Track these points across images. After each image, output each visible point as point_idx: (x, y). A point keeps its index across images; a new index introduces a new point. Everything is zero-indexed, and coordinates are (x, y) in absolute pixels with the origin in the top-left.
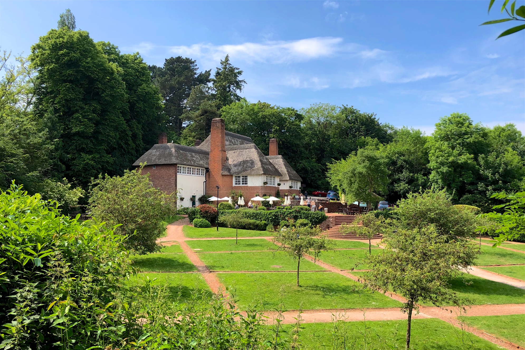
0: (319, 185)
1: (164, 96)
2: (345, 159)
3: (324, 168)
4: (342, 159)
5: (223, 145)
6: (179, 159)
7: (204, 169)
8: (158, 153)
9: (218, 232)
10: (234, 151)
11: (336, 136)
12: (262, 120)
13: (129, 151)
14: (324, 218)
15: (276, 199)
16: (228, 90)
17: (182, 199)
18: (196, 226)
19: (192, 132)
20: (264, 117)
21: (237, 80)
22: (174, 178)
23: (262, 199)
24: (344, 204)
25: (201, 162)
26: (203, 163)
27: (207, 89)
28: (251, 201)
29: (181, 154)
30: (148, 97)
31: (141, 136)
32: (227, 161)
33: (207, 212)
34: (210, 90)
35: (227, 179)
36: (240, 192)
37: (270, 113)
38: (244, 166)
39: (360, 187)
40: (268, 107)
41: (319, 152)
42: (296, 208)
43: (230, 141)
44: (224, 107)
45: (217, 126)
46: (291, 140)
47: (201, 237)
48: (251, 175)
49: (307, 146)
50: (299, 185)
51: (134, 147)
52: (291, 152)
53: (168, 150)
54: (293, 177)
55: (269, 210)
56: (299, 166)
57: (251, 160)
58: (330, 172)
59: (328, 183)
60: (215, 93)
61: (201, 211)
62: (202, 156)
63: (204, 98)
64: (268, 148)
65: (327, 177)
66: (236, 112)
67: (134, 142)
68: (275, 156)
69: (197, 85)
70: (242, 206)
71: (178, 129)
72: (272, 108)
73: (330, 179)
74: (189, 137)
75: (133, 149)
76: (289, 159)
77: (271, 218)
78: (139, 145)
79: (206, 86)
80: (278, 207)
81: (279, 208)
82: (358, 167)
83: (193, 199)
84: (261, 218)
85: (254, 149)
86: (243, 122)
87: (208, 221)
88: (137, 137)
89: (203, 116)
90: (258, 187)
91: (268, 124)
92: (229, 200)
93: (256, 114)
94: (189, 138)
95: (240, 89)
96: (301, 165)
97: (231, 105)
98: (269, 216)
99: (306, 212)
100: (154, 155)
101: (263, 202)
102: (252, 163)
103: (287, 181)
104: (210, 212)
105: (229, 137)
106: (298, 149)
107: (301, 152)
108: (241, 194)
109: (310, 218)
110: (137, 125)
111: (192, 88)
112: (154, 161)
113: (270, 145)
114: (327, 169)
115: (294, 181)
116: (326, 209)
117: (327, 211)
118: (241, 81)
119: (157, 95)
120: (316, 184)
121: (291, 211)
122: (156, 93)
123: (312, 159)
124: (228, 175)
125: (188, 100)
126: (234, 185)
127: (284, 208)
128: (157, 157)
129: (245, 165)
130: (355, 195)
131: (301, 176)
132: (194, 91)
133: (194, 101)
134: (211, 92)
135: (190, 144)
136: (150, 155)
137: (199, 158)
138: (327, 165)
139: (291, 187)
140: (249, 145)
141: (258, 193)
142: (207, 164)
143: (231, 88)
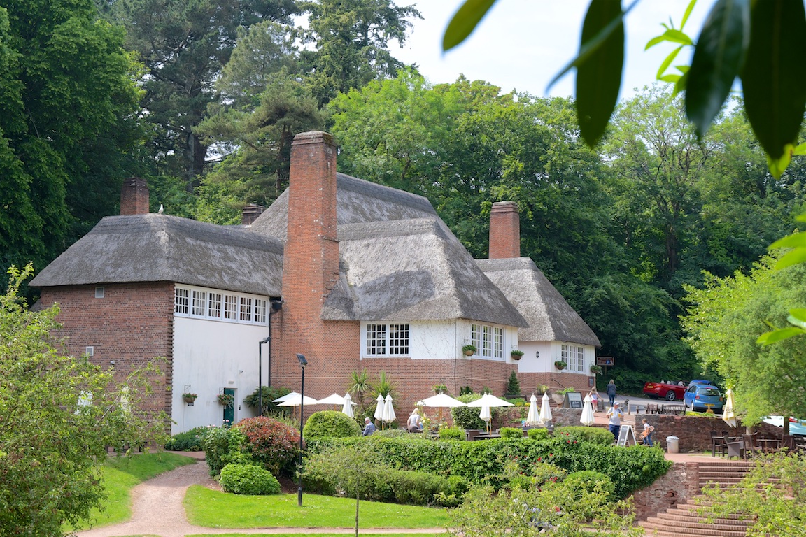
0: (660, 361)
1: (146, 60)
2: (747, 273)
3: (676, 302)
4: (738, 273)
5: (330, 221)
6: (181, 265)
7: (267, 299)
8: (113, 246)
9: (302, 510)
10: (365, 242)
11: (722, 196)
12: (467, 140)
13: (21, 238)
14: (658, 471)
15: (499, 403)
16: (359, 38)
17: (189, 399)
18: (230, 489)
19: (234, 176)
20: (475, 130)
21: (391, 6)
22: (162, 328)
23: (453, 403)
24: (732, 424)
25: (257, 278)
26: (264, 279)
27: (288, 37)
28: (419, 407)
29: (189, 251)
30: (87, 60)
31: (63, 192)
32: (342, 275)
33: (266, 444)
34: (298, 40)
35: (340, 334)
36: (385, 380)
37: (493, 118)
38: (397, 293)
39: (785, 365)
40: (490, 96)
41: (661, 250)
42: (567, 432)
43: (357, 209)
44: (341, 97)
45: (309, 159)
46: (563, 208)
47: (242, 525)
48: (420, 322)
49: (621, 230)
50: (589, 357)
51: (40, 225)
52: (565, 247)
53: (147, 235)
54: (569, 330)
55: (476, 439)
56: (591, 295)
57: (423, 272)
58: (696, 318)
59: (690, 353)
60: (316, 50)
61: (248, 440)
62: (258, 256)
63: (278, 64)
64: (487, 233)
65: (685, 335)
66: (381, 114)
67: (40, 210)
68: (508, 260)
69: (255, 21)
70: (387, 426)
71: (191, 170)
72: (505, 100)
73: (697, 339)
74: (225, 194)
75: (33, 231)
76: (558, 271)
77: (480, 468)
78: (57, 221)
79: (284, 26)
80: (504, 430)
81: (509, 434)
82: (779, 296)
83: (226, 400)
84: (447, 467)
85: (432, 237)
86: (404, 148)
87: (271, 471)
88: (51, 191)
89: (270, 127)
90: (444, 361)
91: (489, 155)
92: (344, 404)
93: (448, 119)
94: (224, 199)
95: (401, 38)
96: (597, 291)
97: (364, 89)
98: (475, 461)
99: (597, 447)
100: (101, 252)
101: (458, 412)
102: (426, 280)
103: (546, 343)
104: (277, 441)
105: (353, 195)
106: (590, 238)
107: (599, 247)
108: (387, 384)
109: (611, 467)
110: (49, 155)
111: (239, 34)
112: (101, 270)
113: (492, 223)
114: (686, 304)
115: (570, 344)
116: (672, 440)
117: (676, 448)
118: (405, 10)
119: (117, 56)
120: (650, 355)
121: (549, 443)
122: (112, 47)
123: (638, 272)
124: (344, 322)
125: (225, 75)
126: (364, 354)
127: (525, 434)
128: (108, 259)
129: (402, 288)
130: (769, 391)
131: (596, 330)
132: (246, 42)
133: (244, 77)
134: (301, 48)
135: (227, 220)
136: (87, 250)
137: (250, 263)
138: (685, 294)
139: (559, 365)
140: (418, 221)
141: (443, 381)
142: (276, 282)
143: (370, 34)
